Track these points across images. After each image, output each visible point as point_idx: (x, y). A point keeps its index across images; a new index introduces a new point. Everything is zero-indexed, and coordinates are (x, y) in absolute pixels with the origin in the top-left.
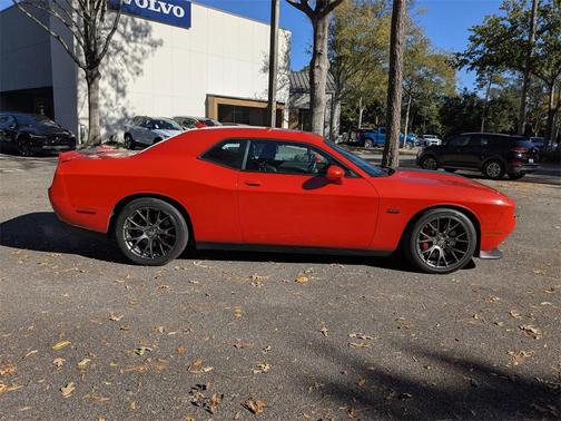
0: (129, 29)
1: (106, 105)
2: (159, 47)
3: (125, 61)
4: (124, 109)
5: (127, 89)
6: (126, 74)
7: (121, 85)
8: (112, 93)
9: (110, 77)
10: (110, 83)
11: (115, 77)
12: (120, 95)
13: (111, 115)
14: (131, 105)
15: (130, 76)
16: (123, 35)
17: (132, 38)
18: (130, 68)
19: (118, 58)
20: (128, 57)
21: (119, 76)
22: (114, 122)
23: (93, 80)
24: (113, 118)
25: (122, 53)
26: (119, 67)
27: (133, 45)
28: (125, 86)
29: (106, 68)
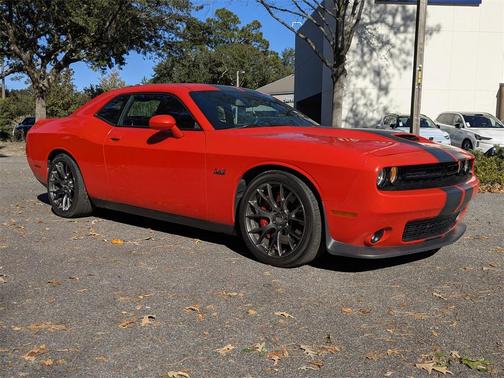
0: (399, 19)
1: (365, 104)
2: (435, 34)
3: (391, 55)
4: (385, 109)
5: (391, 86)
6: (391, 70)
7: (384, 83)
8: (373, 92)
9: (372, 75)
10: (372, 81)
11: (378, 73)
12: (382, 92)
13: (370, 115)
14: (394, 103)
15: (396, 71)
16: (391, 27)
17: (402, 29)
18: (397, 64)
19: (384, 52)
20: (395, 51)
21: (383, 73)
22: (373, 123)
23: (338, 78)
24: (372, 120)
25: (388, 47)
26: (383, 62)
27: (402, 36)
28: (388, 84)
29: (368, 65)
